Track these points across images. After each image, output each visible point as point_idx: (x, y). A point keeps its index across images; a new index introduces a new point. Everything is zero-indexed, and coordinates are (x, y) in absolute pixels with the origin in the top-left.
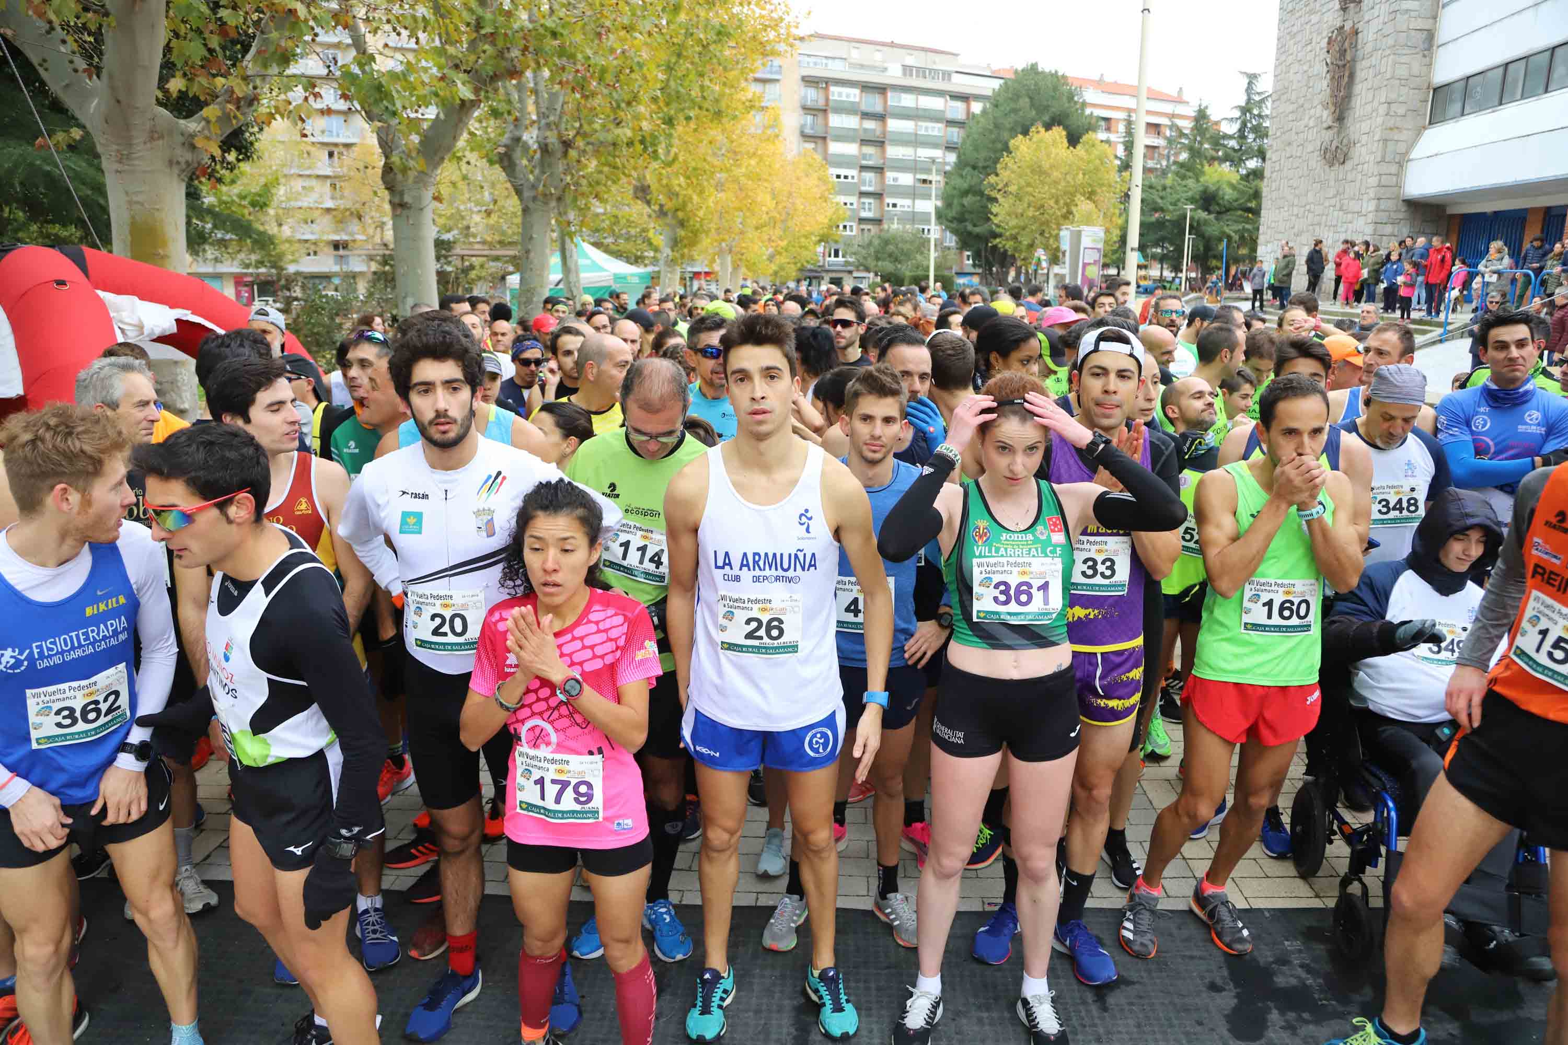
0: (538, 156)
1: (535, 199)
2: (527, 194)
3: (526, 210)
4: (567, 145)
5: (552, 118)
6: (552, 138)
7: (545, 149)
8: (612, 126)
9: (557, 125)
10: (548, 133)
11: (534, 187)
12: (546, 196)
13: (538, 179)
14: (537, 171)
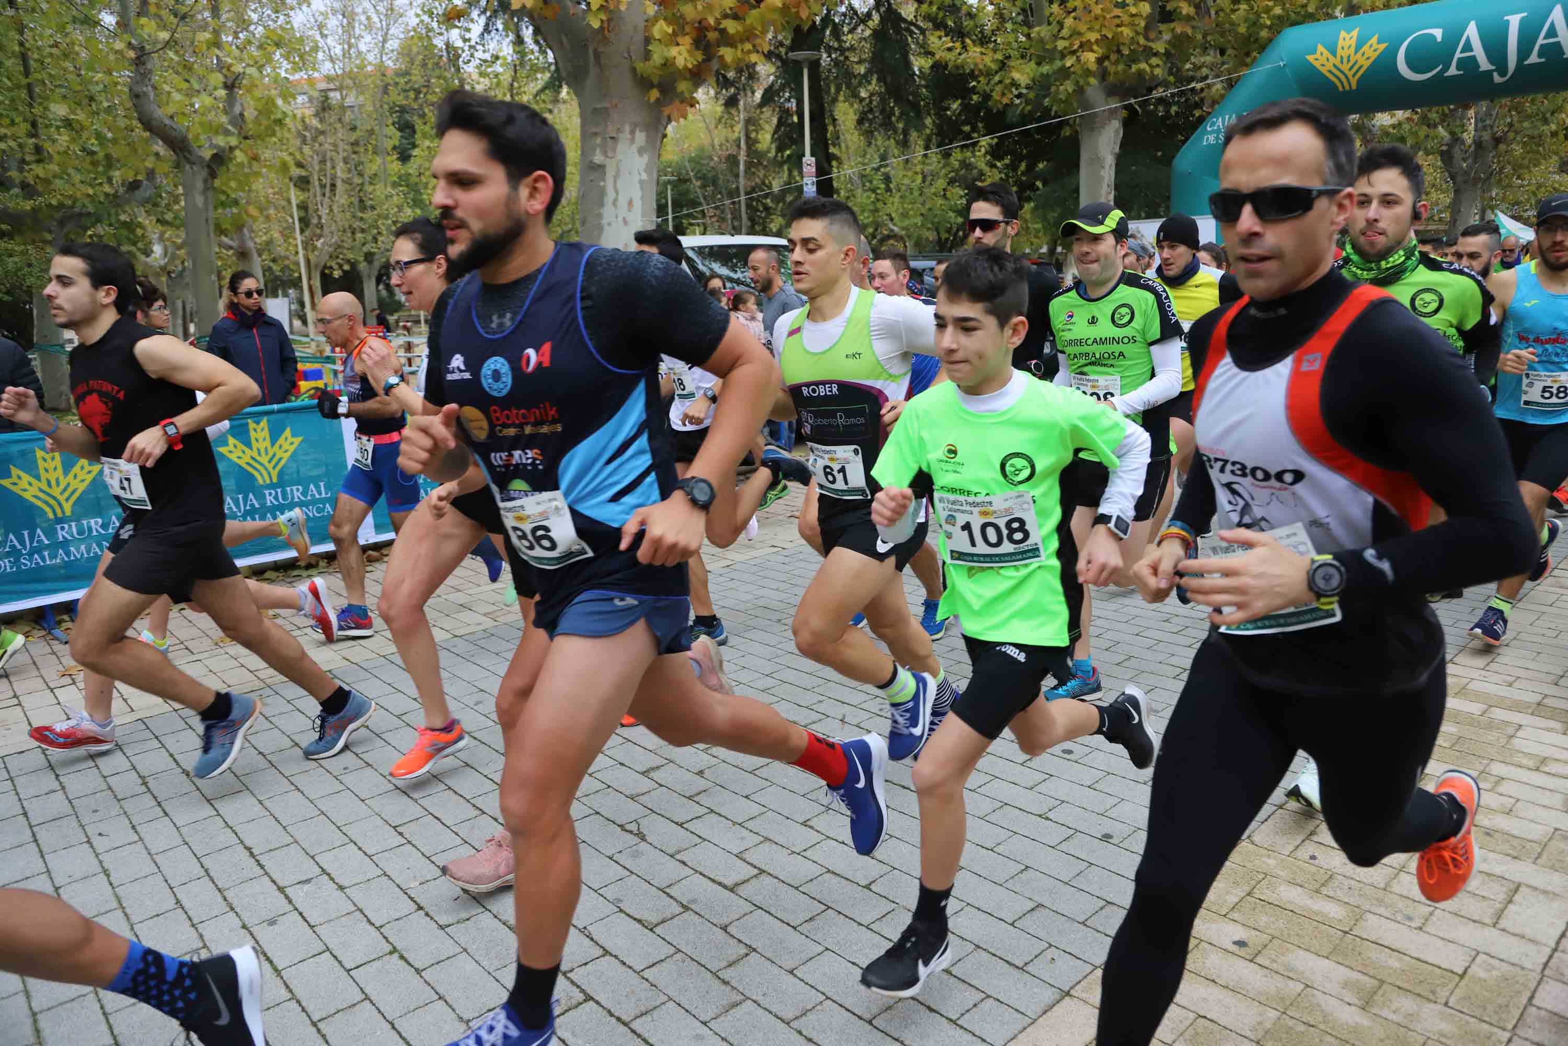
0: (1472, 149)
1: (1465, 182)
2: (1459, 179)
3: (1456, 192)
4: (1497, 141)
5: (1488, 122)
6: (1486, 136)
7: (1478, 144)
8: (1538, 124)
9: (1492, 127)
10: (1484, 133)
11: (1466, 173)
12: (1477, 180)
13: (1470, 167)
14: (1470, 161)
